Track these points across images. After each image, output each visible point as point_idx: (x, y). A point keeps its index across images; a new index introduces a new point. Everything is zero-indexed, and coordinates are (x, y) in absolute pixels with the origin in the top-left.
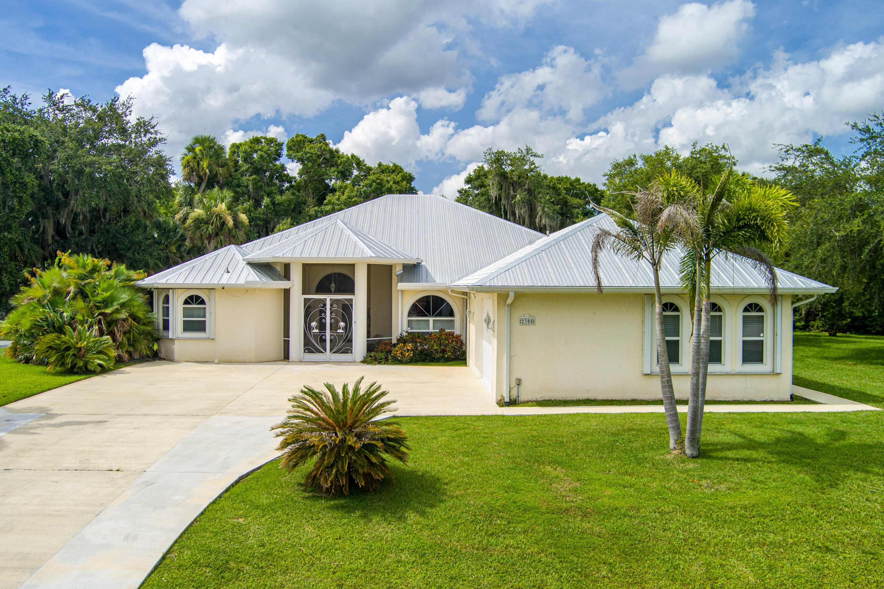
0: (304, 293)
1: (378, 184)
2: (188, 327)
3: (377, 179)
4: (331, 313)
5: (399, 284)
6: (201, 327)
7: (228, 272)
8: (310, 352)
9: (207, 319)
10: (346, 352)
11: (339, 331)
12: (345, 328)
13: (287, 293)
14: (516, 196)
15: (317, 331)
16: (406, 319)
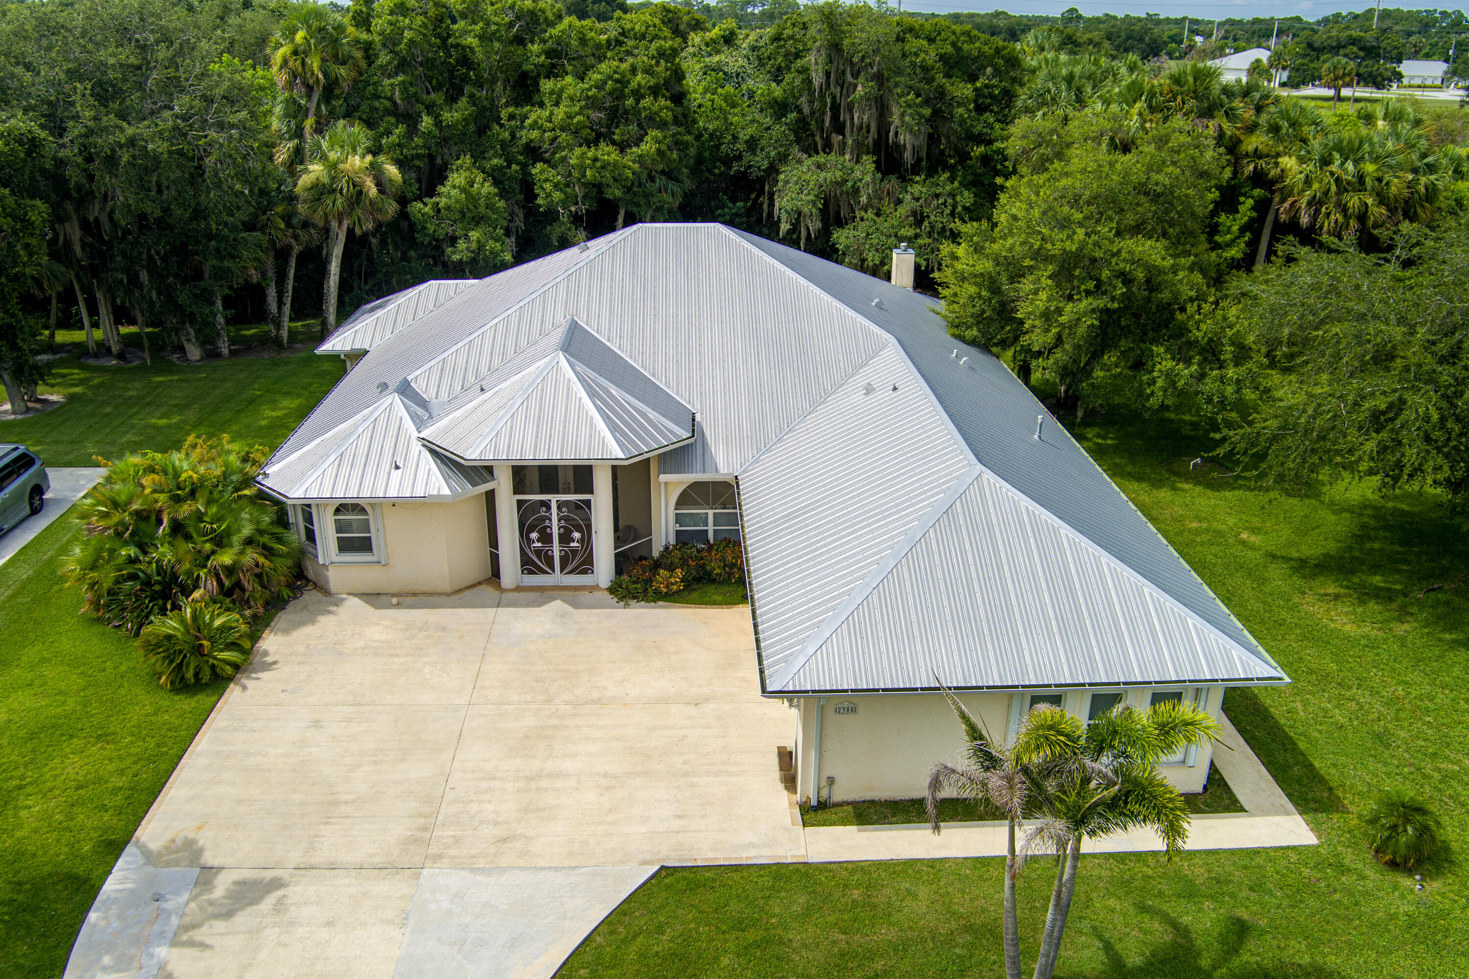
0: (516, 492)
1: (617, 81)
2: (345, 546)
3: (615, 72)
4: (559, 520)
5: (661, 476)
6: (365, 545)
7: (397, 467)
8: (531, 572)
9: (373, 534)
10: (585, 572)
11: (572, 544)
12: (582, 541)
13: (490, 496)
14: (856, 86)
15: (540, 545)
16: (672, 512)
